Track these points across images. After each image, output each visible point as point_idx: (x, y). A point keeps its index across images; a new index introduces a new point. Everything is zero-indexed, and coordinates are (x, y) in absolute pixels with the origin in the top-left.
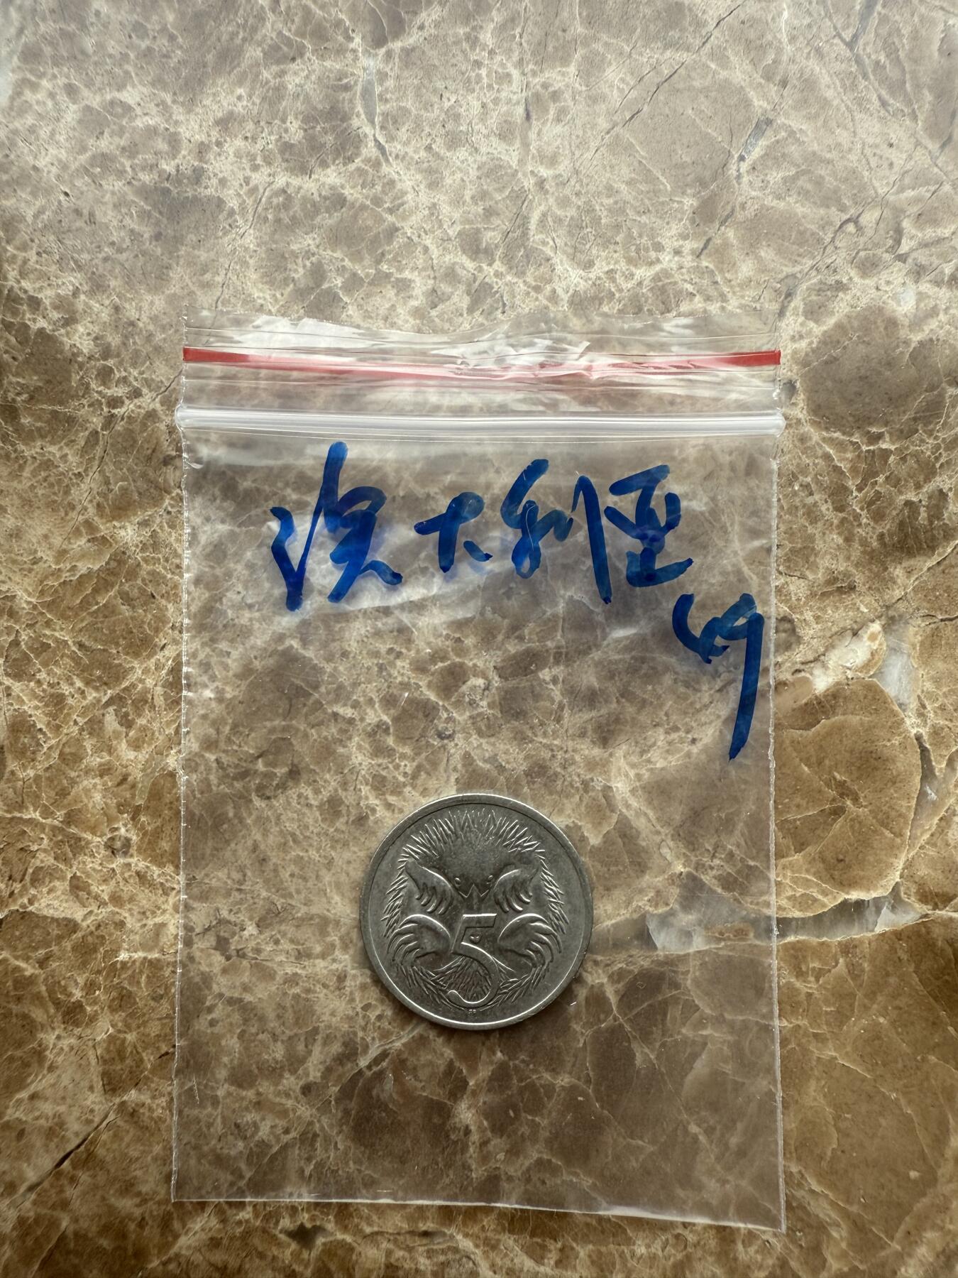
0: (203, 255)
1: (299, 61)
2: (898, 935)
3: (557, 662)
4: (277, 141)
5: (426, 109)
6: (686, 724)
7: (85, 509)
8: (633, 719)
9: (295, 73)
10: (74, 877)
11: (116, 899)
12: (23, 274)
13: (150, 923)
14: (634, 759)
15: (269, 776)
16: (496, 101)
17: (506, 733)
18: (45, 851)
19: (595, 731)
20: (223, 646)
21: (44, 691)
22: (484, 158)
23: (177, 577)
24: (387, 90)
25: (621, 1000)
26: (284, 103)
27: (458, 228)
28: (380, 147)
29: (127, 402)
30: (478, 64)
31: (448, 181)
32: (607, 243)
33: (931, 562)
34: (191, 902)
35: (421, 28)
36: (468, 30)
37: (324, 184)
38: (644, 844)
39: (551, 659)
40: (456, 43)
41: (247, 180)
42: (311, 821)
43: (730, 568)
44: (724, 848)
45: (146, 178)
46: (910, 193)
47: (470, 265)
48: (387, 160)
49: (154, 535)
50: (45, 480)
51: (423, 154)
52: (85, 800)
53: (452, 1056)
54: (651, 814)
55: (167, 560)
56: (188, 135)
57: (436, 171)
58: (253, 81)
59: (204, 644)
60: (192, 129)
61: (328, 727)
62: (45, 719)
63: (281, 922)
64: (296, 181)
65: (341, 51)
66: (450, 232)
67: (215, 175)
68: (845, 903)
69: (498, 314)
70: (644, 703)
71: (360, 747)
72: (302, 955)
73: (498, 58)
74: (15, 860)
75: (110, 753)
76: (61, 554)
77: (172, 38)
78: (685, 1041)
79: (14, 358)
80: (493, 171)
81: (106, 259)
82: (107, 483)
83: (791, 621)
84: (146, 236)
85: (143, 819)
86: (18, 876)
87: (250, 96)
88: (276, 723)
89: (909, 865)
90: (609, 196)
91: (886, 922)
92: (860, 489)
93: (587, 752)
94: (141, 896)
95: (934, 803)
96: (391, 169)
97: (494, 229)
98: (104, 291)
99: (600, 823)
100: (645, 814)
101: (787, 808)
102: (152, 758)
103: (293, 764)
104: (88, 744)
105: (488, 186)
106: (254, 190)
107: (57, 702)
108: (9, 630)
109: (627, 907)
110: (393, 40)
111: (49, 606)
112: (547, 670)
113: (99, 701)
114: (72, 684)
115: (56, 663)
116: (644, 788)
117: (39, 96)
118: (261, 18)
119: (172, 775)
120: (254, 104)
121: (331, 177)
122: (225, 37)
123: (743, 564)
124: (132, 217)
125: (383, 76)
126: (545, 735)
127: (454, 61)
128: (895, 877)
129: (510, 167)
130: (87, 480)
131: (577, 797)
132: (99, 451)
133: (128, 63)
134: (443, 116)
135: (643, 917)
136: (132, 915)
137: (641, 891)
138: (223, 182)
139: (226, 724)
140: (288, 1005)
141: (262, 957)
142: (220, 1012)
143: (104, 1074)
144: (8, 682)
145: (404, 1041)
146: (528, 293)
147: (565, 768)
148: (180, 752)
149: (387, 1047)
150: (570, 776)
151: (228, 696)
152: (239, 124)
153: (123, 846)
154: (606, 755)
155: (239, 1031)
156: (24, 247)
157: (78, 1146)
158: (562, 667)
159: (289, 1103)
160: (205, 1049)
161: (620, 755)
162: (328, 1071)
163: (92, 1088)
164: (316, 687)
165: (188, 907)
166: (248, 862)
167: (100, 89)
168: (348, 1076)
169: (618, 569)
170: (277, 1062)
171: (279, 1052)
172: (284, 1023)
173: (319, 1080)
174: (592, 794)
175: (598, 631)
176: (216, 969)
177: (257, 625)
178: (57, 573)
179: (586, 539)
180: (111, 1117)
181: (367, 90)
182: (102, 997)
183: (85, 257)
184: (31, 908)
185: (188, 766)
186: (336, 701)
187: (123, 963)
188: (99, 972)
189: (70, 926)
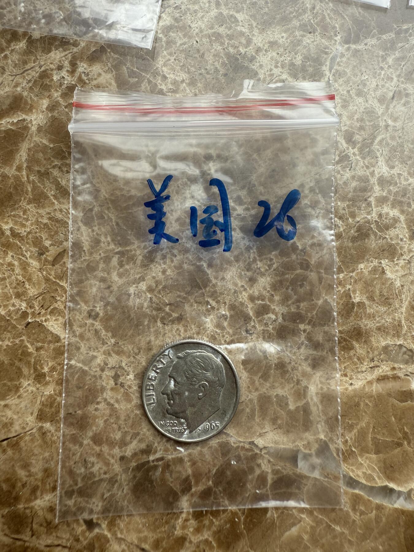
1: (312, 34)
2: (403, 512)
3: (309, 324)
4: (290, 60)
5: (354, 76)
6: (351, 375)
8: (330, 362)
9: (309, 38)
11: (82, 337)
12: (165, 65)
13: (91, 353)
14: (323, 380)
15: (169, 315)
16: (383, 86)
19: (312, 360)
20: (175, 252)
21: (93, 235)
22: (369, 106)
24: (342, 62)
26: (299, 48)
27: (346, 128)
30: (382, 68)
31: (350, 108)
32: (403, 162)
34: (112, 352)
35: (366, 44)
36: (384, 54)
38: (311, 419)
39: (307, 321)
40: (377, 57)
41: (271, 70)
43: (397, 318)
44: (345, 437)
45: (231, 50)
47: (345, 145)
51: (345, 92)
52: (89, 289)
53: (190, 473)
54: (320, 407)
56: (256, 42)
57: (348, 102)
58: (291, 34)
60: (258, 40)
61: (202, 306)
62: (89, 247)
64: (290, 79)
65: (330, 38)
66: (343, 128)
67: (259, 62)
69: (347, 170)
71: (212, 320)
73: (391, 70)
74: (48, 300)
75: (108, 274)
77: (267, 3)
78: (292, 515)
80: (370, 112)
81: (201, 74)
84: (221, 72)
85: (109, 308)
86: (46, 307)
87: (287, 38)
88: (182, 294)
90: (412, 144)
91: (400, 504)
93: (305, 368)
94: (92, 340)
97: (360, 135)
98: (194, 86)
99: (297, 401)
100: (318, 406)
101: (378, 433)
102: (124, 284)
103: (181, 315)
104: (101, 265)
105: (366, 117)
107: (97, 242)
109: (293, 443)
110: (352, 44)
111: (113, 202)
112: (303, 325)
113: (114, 250)
114: (106, 238)
115: (104, 226)
116: (322, 394)
118: (305, 11)
119: (129, 295)
120: (287, 42)
122: (287, 12)
123: (403, 319)
124: (219, 62)
125: (342, 55)
126: (291, 352)
127: (373, 63)
128: (412, 485)
129: (377, 114)
131: (292, 385)
134: (360, 82)
135: (298, 451)
136: (85, 347)
137: (302, 439)
138: (261, 66)
139: (161, 285)
140: (131, 417)
141: (130, 390)
142: (102, 406)
143: (40, 410)
144: (80, 224)
145: (173, 456)
146: (363, 167)
147: (292, 370)
148: (137, 287)
149: (165, 456)
150: (293, 374)
151: (167, 273)
152: (278, 47)
153: (95, 315)
154: (312, 373)
155: (106, 418)
156: (171, 54)
157: (14, 437)
158: (310, 327)
159: (112, 461)
160: (88, 420)
161: (318, 375)
162: (135, 454)
163: (32, 414)
164: (205, 287)
165: (109, 354)
166: (143, 347)
167: (229, 8)
168: (143, 461)
169: (351, 297)
170: (115, 439)
171: (118, 436)
172: (126, 424)
173: (129, 457)
174: (299, 386)
175: (332, 319)
176: (109, 387)
177: (193, 250)
178: (121, 190)
179: (343, 277)
180: (34, 431)
181: (334, 58)
182: (56, 376)
183: (193, 69)
184: (44, 323)
185: (138, 295)
186: (211, 296)
187: (71, 365)
188: (60, 364)
189: (57, 339)
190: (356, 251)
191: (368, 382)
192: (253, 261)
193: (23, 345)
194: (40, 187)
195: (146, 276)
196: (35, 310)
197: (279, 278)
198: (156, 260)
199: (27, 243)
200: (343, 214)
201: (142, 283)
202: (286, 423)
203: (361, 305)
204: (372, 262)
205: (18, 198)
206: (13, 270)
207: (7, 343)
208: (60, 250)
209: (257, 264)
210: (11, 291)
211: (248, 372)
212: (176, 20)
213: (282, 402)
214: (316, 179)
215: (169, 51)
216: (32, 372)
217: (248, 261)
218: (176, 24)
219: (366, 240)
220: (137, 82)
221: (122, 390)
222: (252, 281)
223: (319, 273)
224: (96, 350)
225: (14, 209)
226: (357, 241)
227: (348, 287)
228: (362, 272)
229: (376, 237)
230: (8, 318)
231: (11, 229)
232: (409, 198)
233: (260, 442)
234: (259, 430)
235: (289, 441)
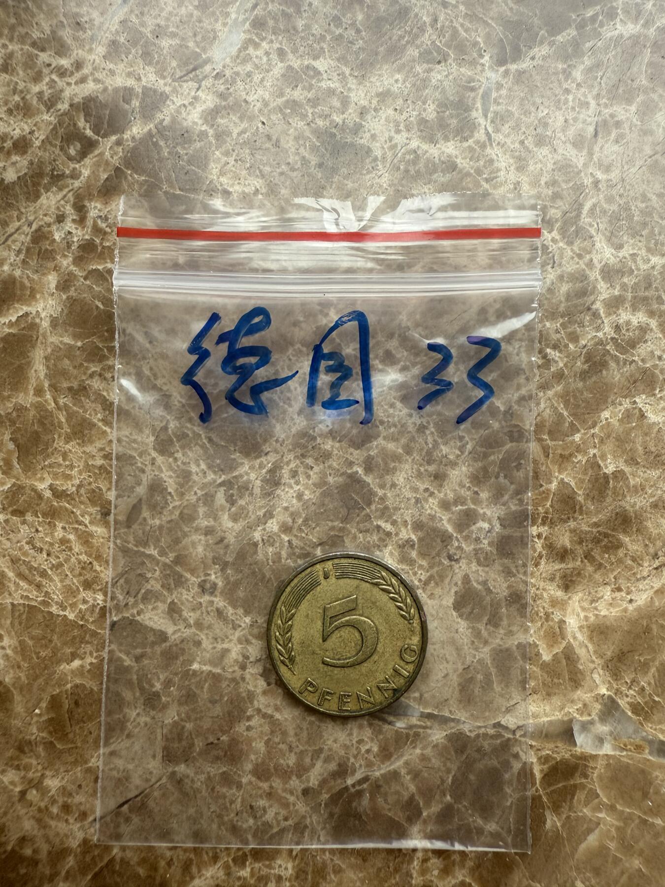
0: (350, 185)
1: (443, 64)
3: (544, 523)
4: (417, 116)
5: (525, 114)
6: (628, 587)
8: (590, 576)
9: (439, 72)
10: (173, 602)
11: (199, 625)
12: (222, 173)
13: (219, 646)
14: (586, 605)
16: (575, 120)
17: (497, 566)
19: (561, 578)
20: (310, 461)
21: (178, 466)
22: (560, 158)
23: (286, 406)
24: (500, 96)
25: (543, 778)
26: (427, 91)
28: (488, 134)
30: (567, 91)
31: (531, 168)
32: (635, 234)
34: (250, 638)
35: (533, 58)
36: (565, 66)
37: (443, 153)
38: (581, 667)
39: (540, 521)
40: (555, 74)
41: (391, 139)
44: (638, 683)
45: (320, 123)
48: (491, 145)
51: (517, 145)
52: (191, 550)
53: (414, 791)
54: (590, 647)
56: (356, 99)
57: (524, 160)
58: (408, 72)
59: (296, 457)
61: (371, 534)
62: (175, 486)
64: (425, 147)
65: (473, 63)
67: (369, 131)
69: (549, 267)
70: (600, 566)
71: (391, 554)
73: (583, 90)
74: (134, 581)
75: (215, 519)
77: (358, 31)
78: (584, 818)
80: (565, 167)
81: (282, 174)
84: (313, 163)
86: (133, 593)
87: (404, 82)
88: (336, 524)
90: (643, 202)
93: (552, 592)
94: (216, 626)
96: (492, 152)
97: (557, 208)
98: (276, 196)
99: (552, 646)
100: (586, 646)
102: (244, 529)
104: (201, 510)
105: (559, 177)
106: (393, 147)
107: (185, 475)
109: (560, 711)
110: (511, 63)
112: (535, 527)
113: (215, 481)
114: (198, 465)
115: (190, 448)
116: (588, 627)
117: (258, 53)
118: (422, 30)
119: (256, 545)
120: (405, 87)
121: (450, 148)
122: (395, 38)
124: (305, 148)
125: (499, 86)
126: (525, 573)
127: (551, 86)
129: (577, 167)
131: (540, 623)
133: (324, 42)
134: (536, 122)
135: (571, 721)
136: (208, 638)
137: (573, 701)
138: (373, 137)
139: (300, 517)
140: (305, 728)
142: (255, 722)
143: (165, 749)
144: (154, 454)
145: (382, 772)
146: (573, 258)
147: (534, 601)
148: (264, 529)
149: (370, 774)
150: (538, 607)
151: (306, 497)
152: (393, 99)
153: (211, 588)
154: (566, 598)
155: (266, 738)
156: (227, 154)
157: (136, 797)
158: (546, 528)
159: (292, 799)
160: (240, 746)
161: (577, 600)
162: (323, 782)
163: (154, 757)
164: (369, 504)
165: (247, 641)
167: (301, 56)
168: (338, 789)
169: (599, 466)
170: (288, 767)
171: (292, 760)
172: (299, 740)
173: (316, 787)
174: (550, 623)
175: (577, 507)
176: (259, 691)
177: (336, 452)
179: (581, 440)
180: (164, 780)
181: (487, 93)
182: (175, 693)
183: (267, 169)
184: (138, 618)
185: (268, 541)
186: (381, 517)
187: (195, 671)
188: (176, 674)
189: (162, 636)
190: (591, 392)
191: (656, 592)
192: (434, 447)
193: (115, 657)
194: (78, 412)
195: (275, 510)
196: (118, 601)
197: (480, 464)
198: (283, 481)
199: (81, 502)
200: (558, 340)
201: (270, 521)
202: (544, 684)
203: (618, 475)
204: (621, 405)
205: (50, 437)
206: (71, 549)
207: (89, 660)
208: (133, 501)
209: (442, 450)
210: (75, 581)
211: (467, 619)
212: (222, 96)
213: (529, 652)
215: (223, 149)
216: (138, 694)
217: (426, 448)
218: (224, 103)
219: (604, 372)
221: (280, 690)
222: (439, 478)
223: (540, 440)
224: (226, 640)
225: (48, 456)
226: (589, 377)
227: (592, 451)
228: (608, 424)
229: (618, 364)
230: (81, 623)
231: (51, 487)
232: (657, 289)
233: (510, 721)
234: (504, 704)
235: (554, 710)
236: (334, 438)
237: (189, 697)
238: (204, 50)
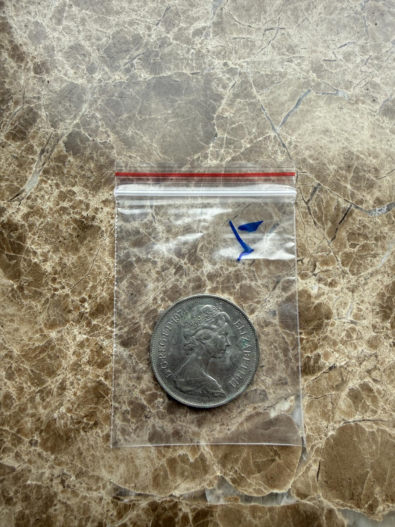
0: (91, 244)
2: (288, 507)
6: (227, 423)
7: (41, 324)
8: (210, 419)
10: (17, 452)
11: (30, 461)
12: (32, 243)
13: (40, 471)
14: (208, 433)
15: (87, 424)
17: (168, 419)
18: (9, 441)
19: (197, 421)
20: (79, 377)
21: (17, 385)
23: (67, 351)
25: (193, 519)
27: (174, 246)
28: (153, 217)
29: (60, 290)
31: (173, 231)
32: (222, 257)
33: (313, 378)
34: (54, 465)
37: (133, 226)
38: (208, 463)
42: (99, 442)
44: (234, 468)
45: (78, 217)
46: (320, 254)
47: (177, 258)
48: (155, 221)
49: (62, 336)
50: (29, 313)
51: (166, 221)
52: (25, 425)
54: (212, 453)
55: (65, 345)
56: (92, 204)
57: (170, 227)
59: (73, 375)
61: (109, 410)
62: (16, 395)
63: (83, 477)
64: (125, 224)
66: (172, 247)
67: (99, 219)
68: (272, 494)
69: (184, 276)
70: (214, 415)
71: (119, 417)
72: (89, 489)
75: (36, 410)
76: (30, 339)
77: (92, 172)
79: (25, 271)
80: (188, 229)
81: (60, 242)
82: (49, 316)
83: (265, 392)
84: (74, 236)
88: (92, 406)
89: (295, 482)
90: (225, 242)
91: (284, 502)
92: (293, 350)
93: (193, 429)
94: (38, 461)
95: (305, 461)
96: (156, 224)
97: (186, 248)
99: (194, 455)
100: (210, 453)
101: (257, 457)
102: (49, 413)
103: (96, 421)
104: (29, 405)
106: (111, 226)
107: (21, 389)
108: (9, 363)
109: (200, 485)
110: (162, 182)
111: (24, 356)
113: (35, 391)
114: (27, 384)
115: (23, 376)
116: (210, 444)
117: (46, 186)
119: (55, 420)
121: (136, 224)
122: (109, 174)
124: (70, 229)
126: (180, 421)
128: (289, 486)
129: (194, 229)
130: (43, 315)
132: (48, 305)
133: (77, 178)
134: (175, 209)
135: (204, 490)
136: (34, 468)
137: (205, 480)
138: (101, 221)
139: (76, 404)
140: (82, 507)
141: (75, 488)
142: (58, 506)
143: (16, 524)
144: (6, 380)
145: (120, 524)
146: (194, 271)
147: (185, 434)
148: (59, 412)
150: (187, 436)
151: (78, 394)
153: (35, 443)
154: (199, 431)
155: (64, 514)
156: (34, 234)
160: (52, 519)
161: (204, 431)
164: (107, 395)
165: (53, 467)
166: (76, 454)
167: (66, 186)
171: (76, 523)
172: (79, 513)
174: (193, 444)
176: (60, 491)
177: (91, 371)
178: (28, 345)
182: (20, 496)
183: (53, 240)
185: (61, 417)
186: (113, 401)
187: (29, 485)
188: (20, 487)
189: (13, 469)
191: (240, 424)
195: (64, 402)
198: (67, 387)
201: (62, 408)
202: (191, 473)
209: (139, 367)
211: (153, 444)
212: (31, 207)
213: (184, 459)
214: (163, 291)
216: (2, 499)
217: (133, 365)
218: (32, 210)
220: (16, 262)
221: (69, 490)
222: (139, 380)
224: (43, 468)
232: (232, 282)
233: (177, 493)
234: (174, 485)
235: (196, 486)
236: (90, 365)
237: (26, 498)
238: (22, 186)
